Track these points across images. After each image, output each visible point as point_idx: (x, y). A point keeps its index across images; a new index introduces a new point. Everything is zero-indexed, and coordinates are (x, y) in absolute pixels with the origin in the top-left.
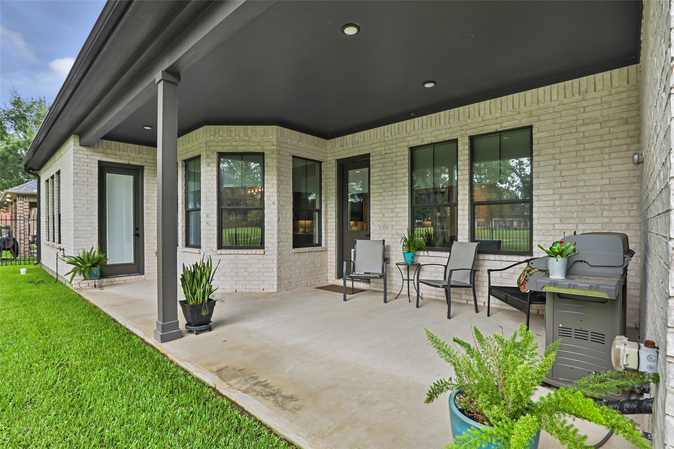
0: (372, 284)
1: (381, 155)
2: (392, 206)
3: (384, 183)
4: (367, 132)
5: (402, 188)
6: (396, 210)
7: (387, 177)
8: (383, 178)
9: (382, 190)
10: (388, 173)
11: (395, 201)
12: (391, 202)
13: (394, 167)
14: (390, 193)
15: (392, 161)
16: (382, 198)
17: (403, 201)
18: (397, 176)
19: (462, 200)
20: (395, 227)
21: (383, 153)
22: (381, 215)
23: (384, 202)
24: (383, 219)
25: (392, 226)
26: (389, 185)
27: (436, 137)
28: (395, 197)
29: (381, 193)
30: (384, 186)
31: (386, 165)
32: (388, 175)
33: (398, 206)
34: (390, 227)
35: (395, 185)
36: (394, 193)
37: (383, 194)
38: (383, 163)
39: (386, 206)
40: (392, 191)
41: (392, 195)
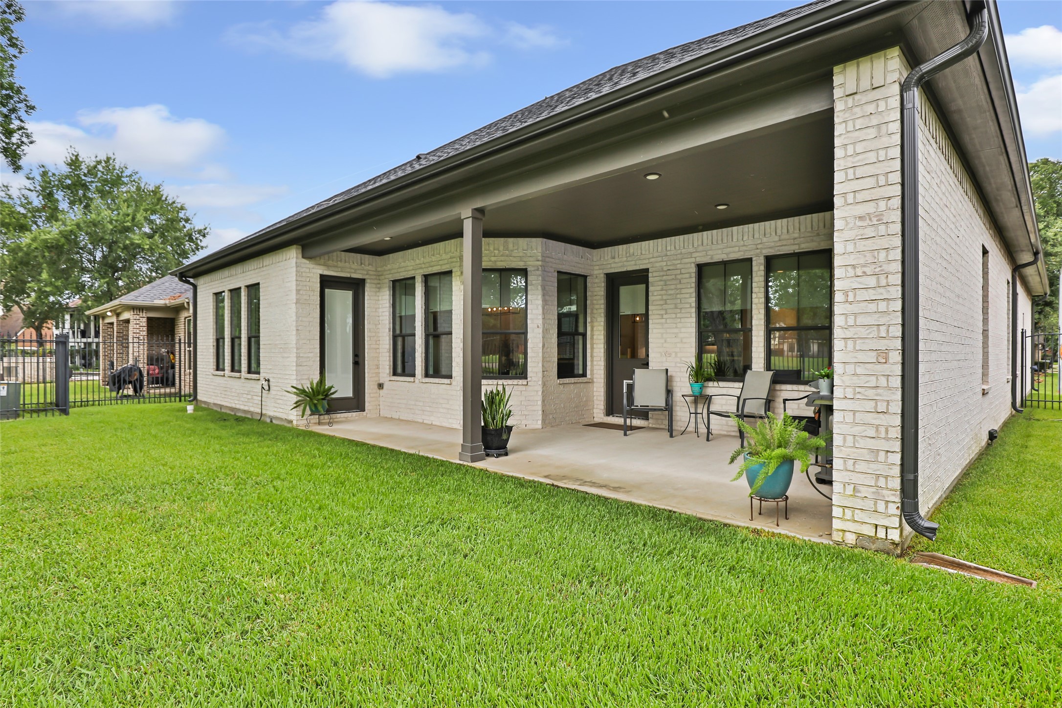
0: (650, 420)
1: (663, 271)
2: (676, 331)
3: (666, 304)
4: (645, 244)
5: (688, 310)
6: (681, 335)
7: (669, 297)
8: (665, 297)
9: (663, 312)
10: (670, 292)
11: (679, 325)
12: (674, 325)
13: (679, 286)
14: (674, 316)
15: (676, 279)
16: (664, 321)
17: (689, 325)
18: (682, 296)
19: (756, 325)
20: (679, 355)
21: (665, 268)
22: (663, 341)
23: (666, 326)
24: (665, 345)
25: (676, 353)
26: (672, 306)
27: (727, 254)
28: (679, 320)
29: (662, 315)
30: (665, 306)
31: (668, 283)
32: (670, 295)
33: (683, 330)
34: (673, 355)
35: (680, 306)
36: (679, 315)
37: (665, 316)
38: (665, 281)
39: (668, 331)
40: (676, 314)
41: (676, 318)
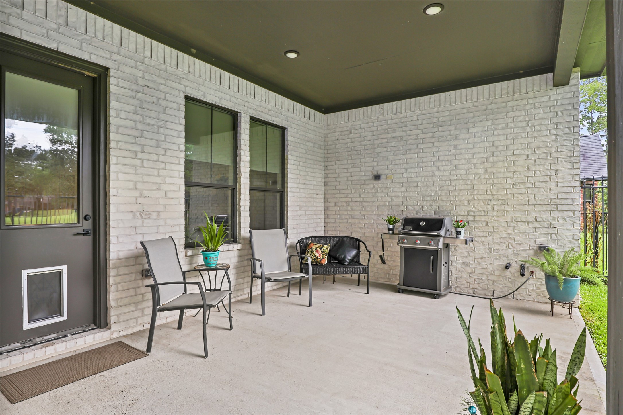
0: (114, 327)
1: (137, 83)
2: (158, 180)
3: (142, 137)
5: (176, 153)
6: (164, 187)
7: (148, 128)
8: (140, 126)
9: (138, 149)
10: (148, 121)
11: (163, 172)
12: (156, 172)
13: (162, 116)
14: (155, 158)
15: (158, 105)
16: (138, 162)
17: (176, 174)
18: (167, 132)
20: (163, 215)
21: (141, 82)
22: (137, 194)
23: (140, 170)
24: (140, 200)
25: (159, 213)
26: (153, 143)
28: (163, 165)
29: (136, 152)
30: (142, 141)
31: (145, 105)
32: (149, 125)
33: (168, 180)
34: (154, 215)
35: (164, 145)
36: (162, 158)
37: (139, 156)
38: (142, 101)
39: (146, 179)
40: (159, 155)
41: (158, 161)
